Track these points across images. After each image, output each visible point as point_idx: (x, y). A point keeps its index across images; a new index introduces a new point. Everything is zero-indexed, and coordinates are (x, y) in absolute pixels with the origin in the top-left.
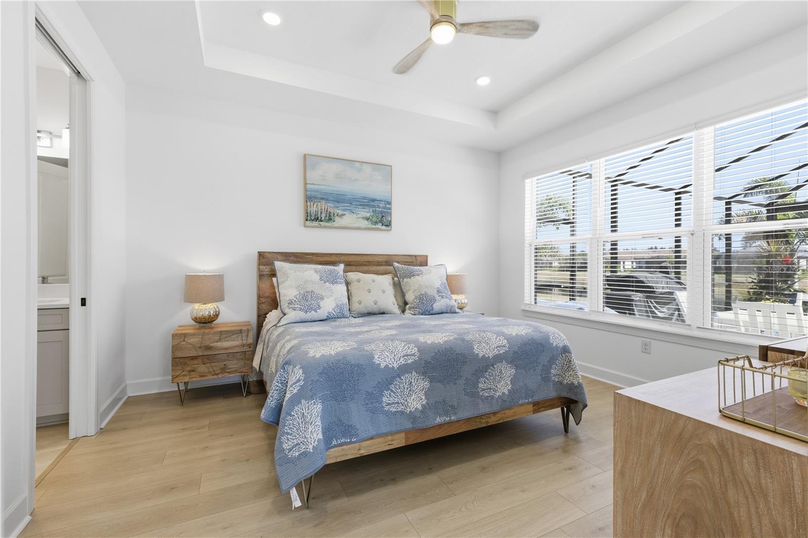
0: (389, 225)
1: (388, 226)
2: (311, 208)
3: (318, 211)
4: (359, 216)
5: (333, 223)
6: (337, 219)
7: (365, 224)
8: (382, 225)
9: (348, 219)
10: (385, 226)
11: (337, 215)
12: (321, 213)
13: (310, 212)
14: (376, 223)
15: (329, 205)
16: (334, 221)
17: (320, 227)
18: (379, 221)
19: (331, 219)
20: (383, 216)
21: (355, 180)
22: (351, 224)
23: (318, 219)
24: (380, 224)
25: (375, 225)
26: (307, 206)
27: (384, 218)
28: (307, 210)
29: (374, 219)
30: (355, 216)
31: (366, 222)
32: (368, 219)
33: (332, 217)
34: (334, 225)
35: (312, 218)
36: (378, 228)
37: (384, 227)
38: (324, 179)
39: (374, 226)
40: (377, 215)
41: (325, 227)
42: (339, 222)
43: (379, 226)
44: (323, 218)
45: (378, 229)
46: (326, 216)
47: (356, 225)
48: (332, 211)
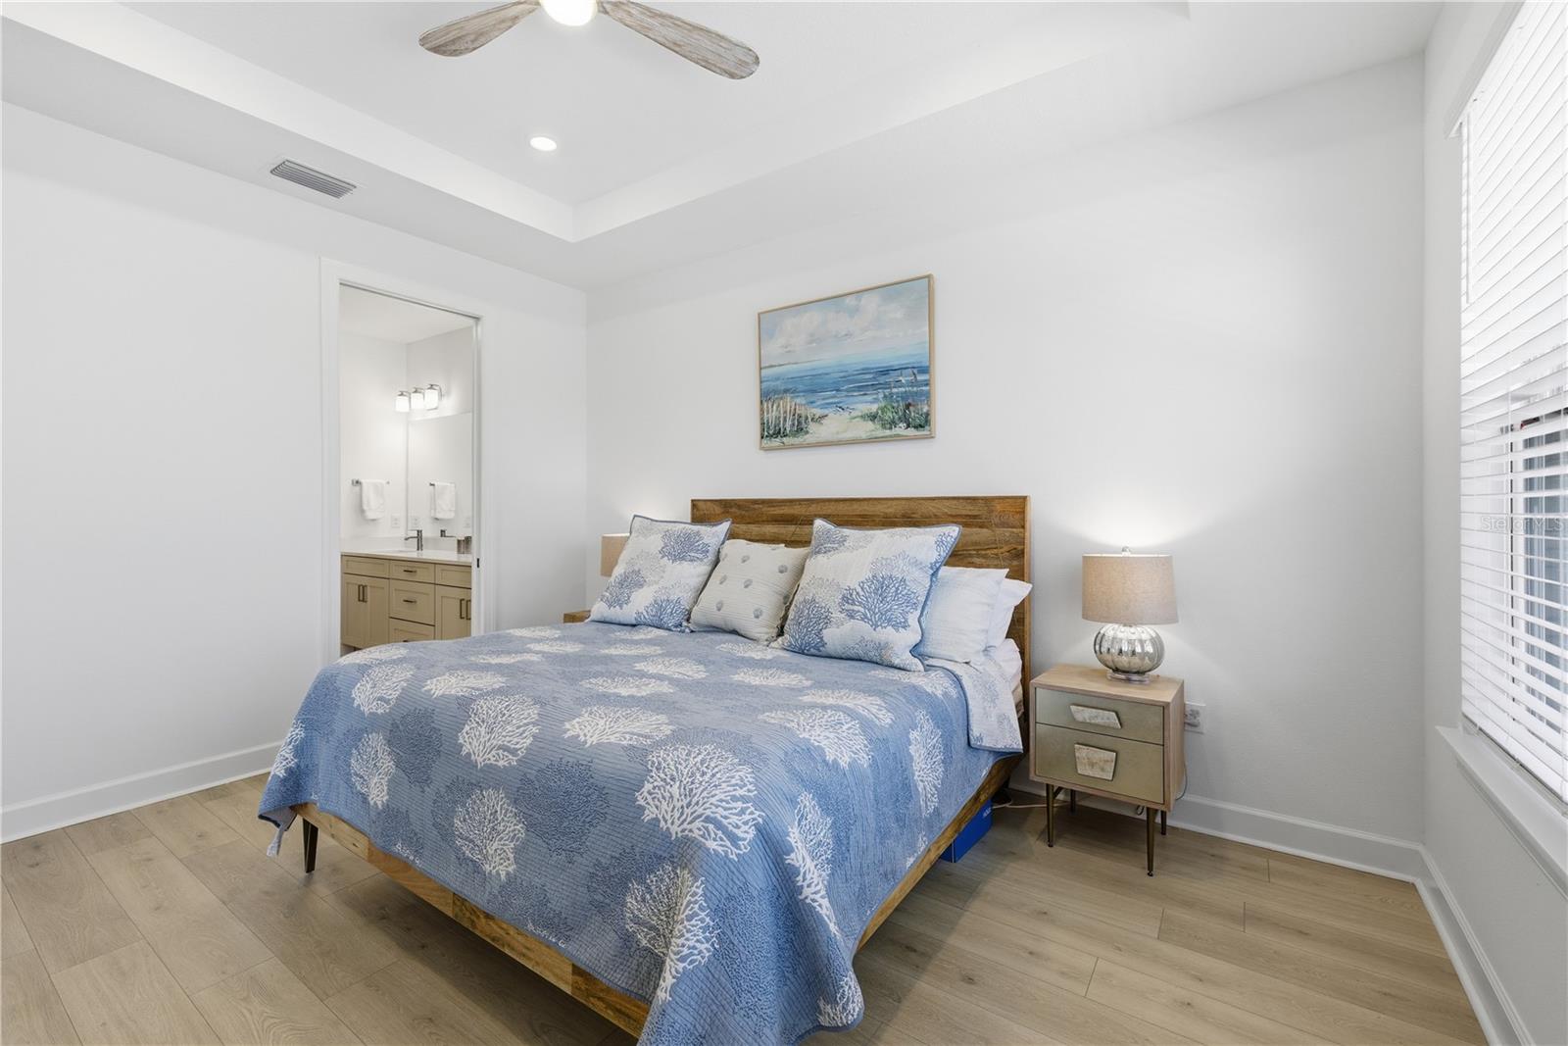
0: (923, 423)
1: (921, 426)
2: (768, 413)
3: (779, 417)
4: (854, 414)
5: (806, 437)
6: (812, 427)
7: (869, 428)
8: (908, 426)
9: (834, 424)
10: (916, 427)
11: (812, 419)
12: (785, 420)
13: (768, 421)
14: (893, 424)
15: (798, 401)
16: (807, 432)
17: (784, 447)
18: (900, 418)
19: (802, 429)
20: (908, 406)
21: (846, 335)
22: (838, 433)
23: (779, 432)
24: (903, 425)
25: (891, 428)
26: (762, 410)
27: (911, 408)
28: (762, 419)
29: (889, 415)
30: (846, 414)
31: (870, 425)
32: (873, 417)
33: (804, 425)
34: (807, 442)
35: (772, 433)
36: (898, 435)
37: (911, 432)
38: (789, 352)
39: (888, 432)
40: (895, 405)
41: (793, 447)
42: (816, 432)
43: (901, 429)
44: (788, 429)
45: (898, 438)
46: (793, 425)
47: (849, 435)
48: (801, 411)
